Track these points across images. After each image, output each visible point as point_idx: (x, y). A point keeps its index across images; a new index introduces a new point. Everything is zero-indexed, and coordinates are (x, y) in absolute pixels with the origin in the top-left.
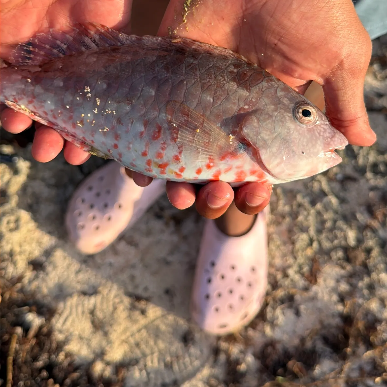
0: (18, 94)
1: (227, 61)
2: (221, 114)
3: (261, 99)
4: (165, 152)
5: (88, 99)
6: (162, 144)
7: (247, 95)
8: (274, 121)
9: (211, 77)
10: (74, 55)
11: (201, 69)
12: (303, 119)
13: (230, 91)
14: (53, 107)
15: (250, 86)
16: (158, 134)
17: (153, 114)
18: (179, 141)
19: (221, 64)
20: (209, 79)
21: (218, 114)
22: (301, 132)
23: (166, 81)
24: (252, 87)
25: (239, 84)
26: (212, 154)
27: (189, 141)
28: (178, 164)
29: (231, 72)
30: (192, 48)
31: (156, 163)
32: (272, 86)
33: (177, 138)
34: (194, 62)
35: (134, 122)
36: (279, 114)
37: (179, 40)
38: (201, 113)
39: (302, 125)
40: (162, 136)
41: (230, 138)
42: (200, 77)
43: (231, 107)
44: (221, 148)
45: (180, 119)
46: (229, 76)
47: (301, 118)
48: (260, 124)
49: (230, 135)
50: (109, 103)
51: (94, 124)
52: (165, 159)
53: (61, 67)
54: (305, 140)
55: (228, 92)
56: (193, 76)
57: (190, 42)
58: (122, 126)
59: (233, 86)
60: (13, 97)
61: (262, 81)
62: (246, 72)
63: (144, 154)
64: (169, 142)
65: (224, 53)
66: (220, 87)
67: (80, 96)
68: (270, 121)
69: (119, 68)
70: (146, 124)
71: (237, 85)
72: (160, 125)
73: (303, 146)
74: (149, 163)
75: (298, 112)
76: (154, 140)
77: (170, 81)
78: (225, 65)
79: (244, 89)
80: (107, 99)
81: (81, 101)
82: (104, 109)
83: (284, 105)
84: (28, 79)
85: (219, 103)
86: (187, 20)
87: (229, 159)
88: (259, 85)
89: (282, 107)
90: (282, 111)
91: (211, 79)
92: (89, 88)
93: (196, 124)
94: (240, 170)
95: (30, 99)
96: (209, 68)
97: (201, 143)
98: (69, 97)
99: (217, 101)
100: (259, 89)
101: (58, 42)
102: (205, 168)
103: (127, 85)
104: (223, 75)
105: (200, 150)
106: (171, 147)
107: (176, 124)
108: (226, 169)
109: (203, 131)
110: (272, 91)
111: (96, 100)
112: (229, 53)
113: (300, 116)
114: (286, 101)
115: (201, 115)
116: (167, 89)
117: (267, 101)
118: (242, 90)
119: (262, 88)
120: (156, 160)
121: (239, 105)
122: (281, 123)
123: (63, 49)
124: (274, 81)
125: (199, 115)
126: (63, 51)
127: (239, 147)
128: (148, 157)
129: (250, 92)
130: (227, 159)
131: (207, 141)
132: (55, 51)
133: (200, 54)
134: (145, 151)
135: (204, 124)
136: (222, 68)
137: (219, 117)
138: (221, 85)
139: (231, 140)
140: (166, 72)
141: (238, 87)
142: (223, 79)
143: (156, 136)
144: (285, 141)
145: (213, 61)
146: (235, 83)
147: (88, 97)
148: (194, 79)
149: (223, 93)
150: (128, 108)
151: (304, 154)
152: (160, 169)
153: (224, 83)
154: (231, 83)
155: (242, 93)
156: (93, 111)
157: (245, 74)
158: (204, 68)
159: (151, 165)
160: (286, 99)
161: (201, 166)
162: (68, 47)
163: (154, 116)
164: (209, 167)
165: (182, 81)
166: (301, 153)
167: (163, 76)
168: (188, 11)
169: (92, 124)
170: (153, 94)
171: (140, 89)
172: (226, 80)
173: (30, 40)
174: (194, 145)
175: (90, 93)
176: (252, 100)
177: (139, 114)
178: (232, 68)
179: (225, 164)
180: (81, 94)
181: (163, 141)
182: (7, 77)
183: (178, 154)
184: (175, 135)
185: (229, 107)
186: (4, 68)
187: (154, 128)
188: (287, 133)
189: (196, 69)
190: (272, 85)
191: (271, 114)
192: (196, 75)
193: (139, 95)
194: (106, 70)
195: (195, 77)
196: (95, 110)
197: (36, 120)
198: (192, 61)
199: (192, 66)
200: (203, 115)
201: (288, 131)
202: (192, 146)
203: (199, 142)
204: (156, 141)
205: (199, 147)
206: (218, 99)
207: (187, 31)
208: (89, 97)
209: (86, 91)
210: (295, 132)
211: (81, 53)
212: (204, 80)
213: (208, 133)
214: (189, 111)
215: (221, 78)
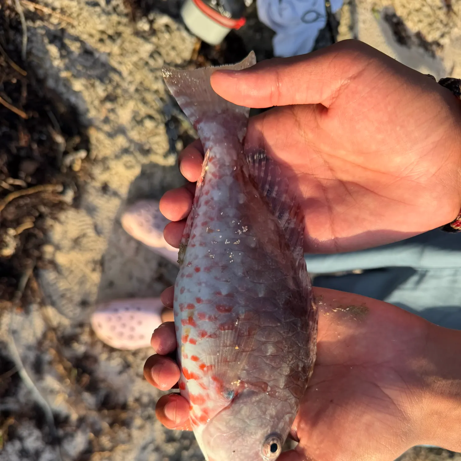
0: (219, 160)
1: (306, 359)
2: (258, 367)
3: (279, 400)
4: (207, 320)
5: (236, 232)
6: (215, 316)
7: (281, 386)
8: (260, 417)
9: (289, 348)
10: (269, 206)
11: (294, 336)
12: (268, 446)
13: (280, 370)
14: (216, 199)
15: (289, 387)
16: (223, 310)
17: (241, 300)
18: (221, 333)
19: (302, 354)
20: (287, 347)
21: (257, 364)
22: (254, 445)
23: (275, 305)
24: (288, 389)
25: (289, 376)
26: (217, 367)
27: (224, 342)
28: (198, 336)
29: (298, 366)
30: (309, 321)
31: (192, 313)
32: (292, 408)
33: (224, 330)
34: (299, 328)
35: (228, 283)
36: (268, 421)
37: (314, 308)
38: (253, 347)
39: (261, 446)
40: (223, 314)
41: (237, 381)
42: (287, 337)
43: (266, 375)
44: (224, 374)
45: (244, 328)
46: (294, 365)
47: (269, 443)
48: (255, 404)
49: (239, 381)
50: (239, 253)
51: (213, 243)
52: (199, 322)
53: (256, 197)
54: (247, 451)
55: (280, 367)
56: (286, 331)
57: (315, 319)
58: (221, 272)
59: (286, 371)
60: (213, 156)
61: (295, 397)
62: (301, 380)
63: (199, 300)
64: (218, 323)
65: (312, 354)
66: (283, 359)
67: (236, 223)
68: (260, 413)
69: (272, 255)
70: (230, 295)
71: (288, 375)
72: (232, 310)
73: (241, 451)
74: (191, 306)
75: (273, 440)
76: (216, 307)
77: (277, 309)
78: (303, 358)
79: (285, 382)
80: (242, 251)
81: (232, 226)
82: (231, 250)
83: (278, 424)
84: (235, 167)
85: (268, 362)
86: (336, 312)
87: (215, 385)
88: (292, 395)
89: (275, 422)
90: (272, 423)
91: (288, 349)
92: (247, 230)
93: (243, 345)
94: (206, 398)
95: (217, 174)
96: (297, 344)
97: (225, 354)
98: (231, 212)
99: (269, 360)
100: (289, 397)
101: (276, 188)
102: (200, 363)
103: (261, 267)
104: (294, 358)
105: (218, 354)
106: (214, 326)
107: (238, 325)
108: (203, 384)
109: (238, 353)
110: (289, 410)
111: (238, 240)
112: (313, 358)
113: (270, 442)
114: (281, 425)
115: (252, 348)
116: (268, 308)
117: (279, 406)
118: (284, 380)
119: (289, 399)
120: (196, 313)
121: (269, 381)
122: (260, 424)
123: (271, 194)
124: (297, 408)
125: (251, 346)
126: (269, 195)
127: (230, 392)
128: (197, 305)
129: (284, 388)
130: (215, 383)
131: (228, 360)
132: (267, 187)
133: (306, 331)
134: (203, 301)
135: (244, 354)
136: (299, 355)
137: (254, 365)
138: (285, 359)
139: (235, 382)
140: (283, 303)
141: (286, 376)
142: (290, 360)
143: (221, 308)
144: (242, 433)
145: (304, 346)
146: (289, 373)
147: (238, 231)
148: (284, 332)
149: (277, 363)
150: (240, 274)
151: (233, 453)
152: (188, 318)
153: (287, 362)
154: (288, 368)
155: (281, 381)
156: (227, 240)
157: (299, 379)
158: (296, 339)
159: (189, 309)
160: (283, 424)
161: (201, 359)
162: (274, 199)
163: (240, 302)
164: (202, 367)
165: (280, 321)
166: (234, 449)
167: (278, 301)
168: (346, 311)
169: (213, 242)
170: (261, 295)
171: (261, 281)
172: (290, 363)
173: (271, 160)
174: (221, 348)
175: (242, 232)
176: (277, 392)
177: (237, 286)
178: (301, 365)
179: (209, 381)
180: (239, 224)
181: (218, 317)
182: (231, 145)
183: (209, 334)
184: (226, 327)
185: (266, 372)
186: (239, 140)
187: (228, 304)
188: (251, 433)
189: (294, 332)
190: (294, 407)
191: (267, 413)
192: (288, 333)
193: (255, 281)
194: (267, 242)
195: (286, 333)
196: (227, 241)
197: (198, 184)
198: (299, 325)
199: (295, 327)
200: (253, 350)
201: (253, 434)
202: (219, 346)
203: (226, 351)
204: (216, 310)
205: (221, 353)
206: (271, 360)
207: (324, 314)
208: (238, 233)
209: (243, 227)
210: (254, 440)
211: (273, 213)
212: (286, 341)
213: (236, 358)
214: (254, 335)
215: (291, 358)
